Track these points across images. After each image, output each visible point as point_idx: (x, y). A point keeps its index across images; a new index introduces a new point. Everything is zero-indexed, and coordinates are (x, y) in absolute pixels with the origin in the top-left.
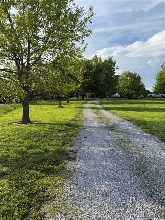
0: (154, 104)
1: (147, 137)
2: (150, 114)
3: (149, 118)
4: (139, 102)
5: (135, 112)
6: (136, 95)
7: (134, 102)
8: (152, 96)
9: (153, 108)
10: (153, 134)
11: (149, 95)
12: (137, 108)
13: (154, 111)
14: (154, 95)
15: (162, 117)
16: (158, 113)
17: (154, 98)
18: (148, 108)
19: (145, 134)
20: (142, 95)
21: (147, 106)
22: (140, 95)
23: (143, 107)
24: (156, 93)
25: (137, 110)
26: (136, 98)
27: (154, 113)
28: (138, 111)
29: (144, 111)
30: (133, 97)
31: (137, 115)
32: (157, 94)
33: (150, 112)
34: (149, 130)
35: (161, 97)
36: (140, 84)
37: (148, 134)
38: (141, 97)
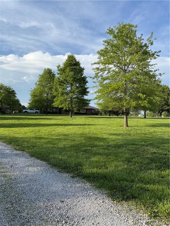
0: (28, 119)
1: (16, 155)
2: (23, 130)
3: (22, 134)
4: (13, 117)
5: (8, 129)
6: (10, 110)
7: (8, 117)
8: (27, 111)
9: (27, 124)
10: (23, 150)
11: (24, 110)
12: (10, 124)
13: (27, 127)
14: (29, 111)
15: (34, 132)
16: (31, 129)
17: (28, 114)
18: (22, 124)
19: (15, 152)
20: (17, 110)
21: (21, 122)
22: (14, 110)
23: (16, 123)
24: (30, 108)
25: (10, 126)
26: (10, 114)
27: (28, 128)
28: (10, 128)
29: (17, 127)
30: (7, 112)
31: (10, 132)
32: (32, 110)
33: (23, 128)
34: (19, 147)
35: (35, 113)
36: (15, 99)
37: (18, 152)
38: (16, 113)
